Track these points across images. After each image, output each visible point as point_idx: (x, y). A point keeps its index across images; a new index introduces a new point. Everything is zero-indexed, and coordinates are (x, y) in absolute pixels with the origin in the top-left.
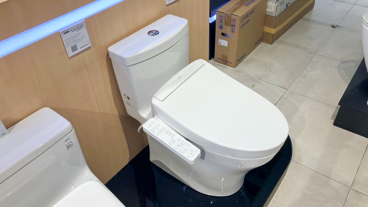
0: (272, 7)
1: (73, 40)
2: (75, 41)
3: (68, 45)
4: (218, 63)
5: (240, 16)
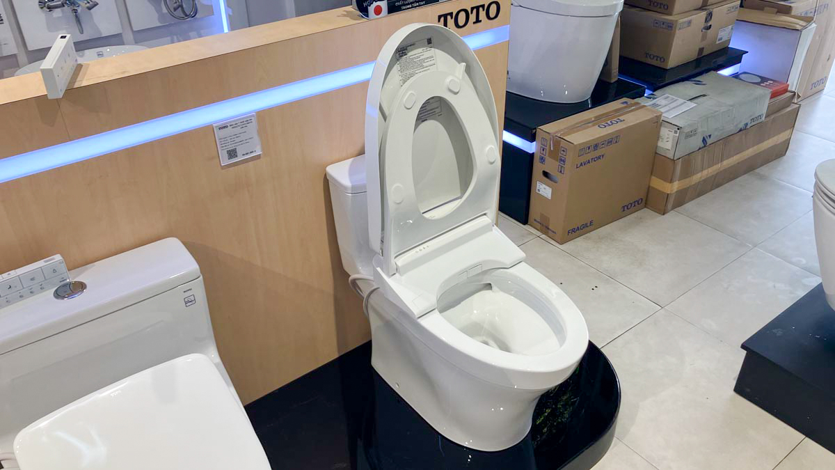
0: (668, 138)
1: (232, 140)
5: (575, 143)
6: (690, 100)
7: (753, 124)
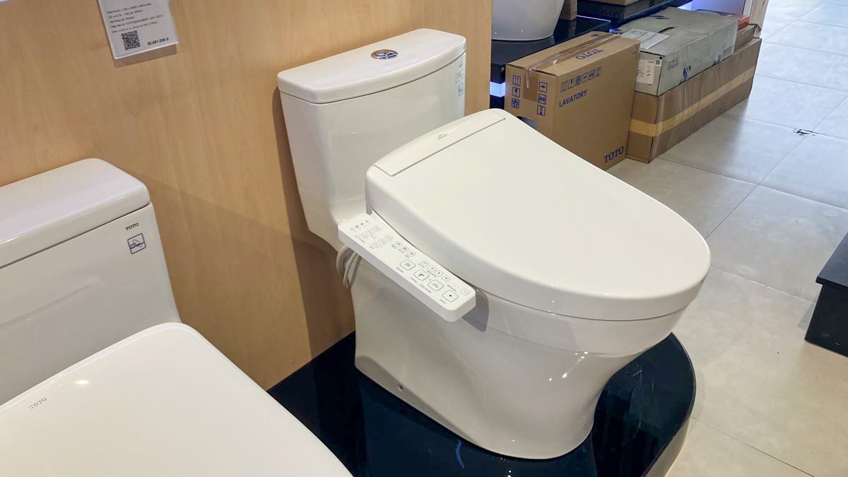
0: (648, 71)
1: (128, 16)
2: (135, 22)
3: (115, 27)
5: (558, 75)
6: (660, 32)
7: (725, 57)
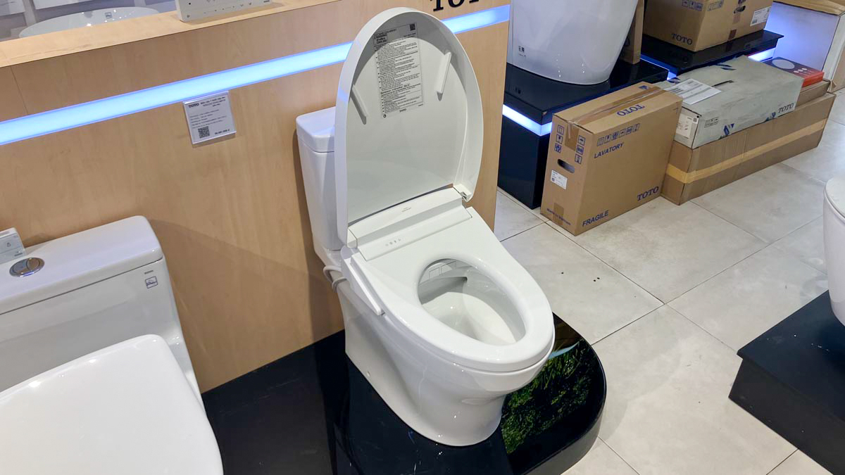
1: (203, 118)
2: (207, 121)
3: (194, 125)
4: (546, 220)
5: (594, 132)
6: (715, 86)
